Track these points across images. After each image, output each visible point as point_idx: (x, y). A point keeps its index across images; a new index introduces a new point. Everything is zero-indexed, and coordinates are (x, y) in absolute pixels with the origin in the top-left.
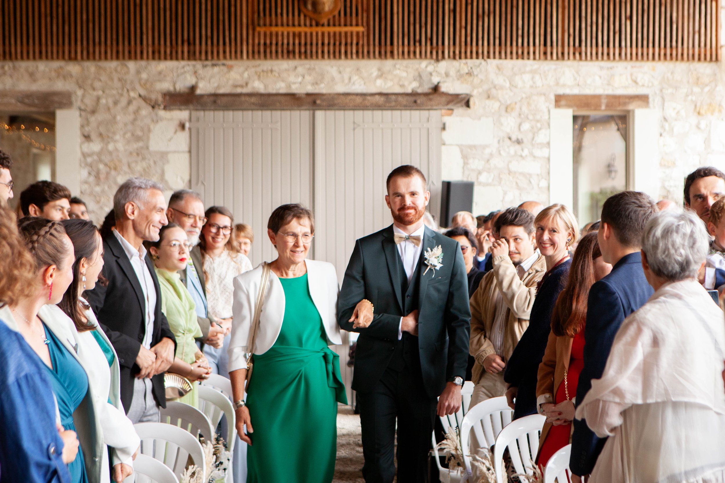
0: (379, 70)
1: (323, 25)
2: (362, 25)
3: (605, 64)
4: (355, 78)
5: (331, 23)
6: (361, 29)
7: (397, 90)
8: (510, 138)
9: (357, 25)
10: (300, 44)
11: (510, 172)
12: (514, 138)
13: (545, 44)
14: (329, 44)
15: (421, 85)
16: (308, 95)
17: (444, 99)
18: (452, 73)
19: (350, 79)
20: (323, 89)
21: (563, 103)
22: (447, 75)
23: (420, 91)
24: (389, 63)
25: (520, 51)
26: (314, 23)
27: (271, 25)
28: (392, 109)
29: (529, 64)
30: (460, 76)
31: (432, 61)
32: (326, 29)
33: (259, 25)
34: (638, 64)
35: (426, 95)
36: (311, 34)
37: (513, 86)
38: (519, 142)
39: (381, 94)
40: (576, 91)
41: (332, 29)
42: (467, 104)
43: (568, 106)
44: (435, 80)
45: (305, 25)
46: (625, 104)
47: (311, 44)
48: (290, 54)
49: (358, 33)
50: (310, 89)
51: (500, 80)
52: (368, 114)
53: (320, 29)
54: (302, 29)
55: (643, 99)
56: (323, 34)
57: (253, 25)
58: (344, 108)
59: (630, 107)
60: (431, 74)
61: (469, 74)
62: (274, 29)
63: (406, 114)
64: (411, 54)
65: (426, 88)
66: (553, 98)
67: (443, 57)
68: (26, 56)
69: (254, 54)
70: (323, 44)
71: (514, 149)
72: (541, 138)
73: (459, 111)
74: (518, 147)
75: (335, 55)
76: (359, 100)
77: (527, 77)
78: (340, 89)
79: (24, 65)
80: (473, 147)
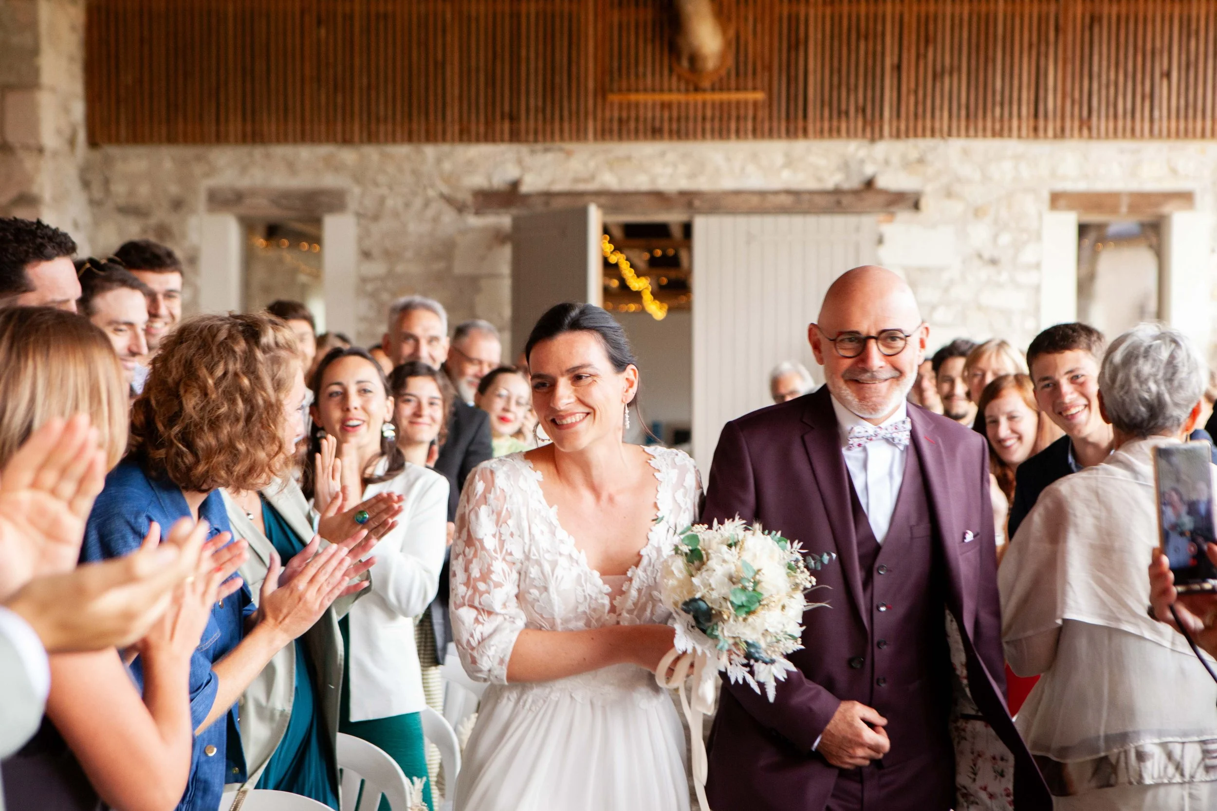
0: (787, 155)
1: (704, 91)
2: (763, 90)
3: (1128, 145)
4: (751, 168)
5: (717, 86)
6: (760, 96)
7: (812, 185)
8: (980, 256)
9: (755, 89)
10: (670, 119)
11: (980, 308)
12: (987, 255)
13: (1036, 116)
14: (713, 119)
15: (848, 177)
16: (683, 194)
17: (881, 199)
18: (895, 159)
19: (743, 169)
20: (703, 184)
21: (1062, 202)
22: (887, 162)
23: (846, 186)
24: (799, 146)
25: (998, 126)
26: (691, 87)
27: (629, 90)
28: (805, 212)
29: (1011, 146)
30: (907, 165)
31: (865, 142)
32: (709, 97)
33: (612, 91)
34: (1180, 144)
35: (855, 193)
36: (687, 104)
37: (986, 178)
38: (994, 262)
39: (788, 192)
40: (1081, 186)
41: (718, 97)
42: (916, 206)
43: (1070, 207)
44: (869, 170)
45: (679, 90)
46: (1158, 205)
47: (687, 118)
48: (656, 133)
49: (755, 104)
50: (684, 184)
51: (967, 170)
52: (769, 221)
53: (699, 97)
54: (674, 97)
55: (1186, 198)
56: (704, 105)
57: (602, 91)
58: (733, 211)
59: (1166, 209)
60: (862, 162)
61: (921, 161)
62: (633, 97)
63: (826, 221)
64: (834, 132)
65: (855, 183)
66: (1046, 196)
67: (881, 136)
68: (282, 138)
69: (604, 134)
70: (704, 119)
71: (985, 273)
72: (1028, 255)
73: (904, 216)
74: (991, 270)
75: (722, 134)
76: (755, 200)
77: (1007, 166)
78: (728, 183)
79: (280, 151)
80: (923, 270)
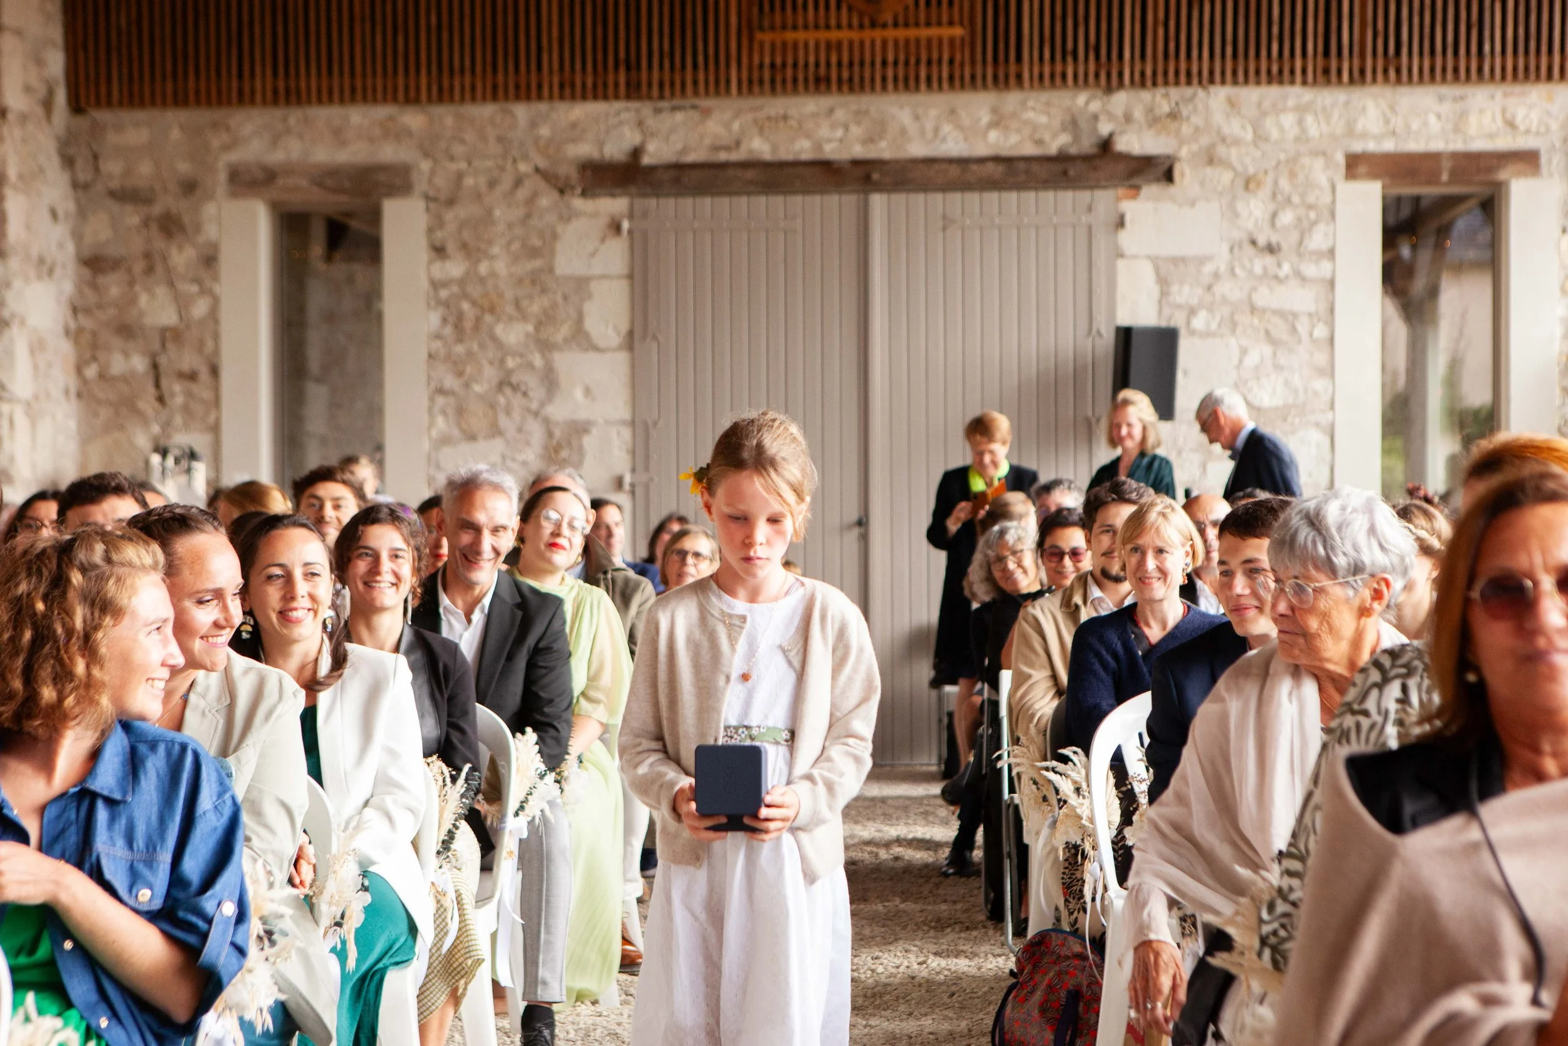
0: (994, 110)
1: (884, 26)
2: (962, 24)
3: (1449, 91)
4: (947, 128)
5: (901, 20)
6: (958, 31)
7: (1029, 150)
8: (1254, 243)
9: (951, 23)
10: (840, 64)
11: (1253, 309)
12: (1262, 241)
13: (1327, 53)
14: (896, 63)
15: (1076, 139)
16: (856, 163)
17: (1121, 167)
18: (1138, 114)
19: (936, 130)
20: (884, 150)
21: (1362, 169)
22: (1128, 118)
23: (1073, 151)
24: (1012, 99)
25: (1275, 69)
26: (867, 21)
27: (784, 27)
28: (1019, 187)
29: (1296, 94)
30: (1154, 121)
31: (1099, 93)
32: (891, 33)
33: (761, 28)
34: (1518, 88)
35: (1086, 158)
36: (862, 43)
37: (1260, 138)
38: (1271, 249)
39: (997, 159)
40: (1389, 146)
41: (902, 33)
42: (1168, 176)
43: (1373, 175)
44: (1105, 128)
45: (850, 26)
46: (1490, 170)
47: (862, 63)
48: (820, 83)
49: (952, 41)
50: (858, 151)
51: (1235, 127)
52: (973, 198)
53: (878, 34)
54: (844, 35)
55: (1528, 160)
56: (884, 43)
57: (748, 29)
58: (925, 187)
59: (1502, 175)
60: (1095, 117)
61: (1174, 116)
62: (790, 36)
63: (1048, 196)
64: (1057, 80)
65: (1087, 145)
66: (1340, 159)
67: (1121, 84)
68: (325, 97)
69: (752, 85)
70: (884, 63)
71: (1260, 263)
72: (1318, 240)
73: (1151, 190)
74: (1269, 260)
75: (908, 83)
76: (954, 171)
77: (1288, 120)
78: (917, 149)
79: (324, 115)
80: (1177, 261)
